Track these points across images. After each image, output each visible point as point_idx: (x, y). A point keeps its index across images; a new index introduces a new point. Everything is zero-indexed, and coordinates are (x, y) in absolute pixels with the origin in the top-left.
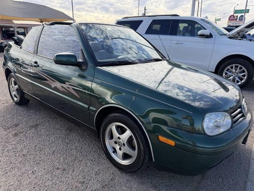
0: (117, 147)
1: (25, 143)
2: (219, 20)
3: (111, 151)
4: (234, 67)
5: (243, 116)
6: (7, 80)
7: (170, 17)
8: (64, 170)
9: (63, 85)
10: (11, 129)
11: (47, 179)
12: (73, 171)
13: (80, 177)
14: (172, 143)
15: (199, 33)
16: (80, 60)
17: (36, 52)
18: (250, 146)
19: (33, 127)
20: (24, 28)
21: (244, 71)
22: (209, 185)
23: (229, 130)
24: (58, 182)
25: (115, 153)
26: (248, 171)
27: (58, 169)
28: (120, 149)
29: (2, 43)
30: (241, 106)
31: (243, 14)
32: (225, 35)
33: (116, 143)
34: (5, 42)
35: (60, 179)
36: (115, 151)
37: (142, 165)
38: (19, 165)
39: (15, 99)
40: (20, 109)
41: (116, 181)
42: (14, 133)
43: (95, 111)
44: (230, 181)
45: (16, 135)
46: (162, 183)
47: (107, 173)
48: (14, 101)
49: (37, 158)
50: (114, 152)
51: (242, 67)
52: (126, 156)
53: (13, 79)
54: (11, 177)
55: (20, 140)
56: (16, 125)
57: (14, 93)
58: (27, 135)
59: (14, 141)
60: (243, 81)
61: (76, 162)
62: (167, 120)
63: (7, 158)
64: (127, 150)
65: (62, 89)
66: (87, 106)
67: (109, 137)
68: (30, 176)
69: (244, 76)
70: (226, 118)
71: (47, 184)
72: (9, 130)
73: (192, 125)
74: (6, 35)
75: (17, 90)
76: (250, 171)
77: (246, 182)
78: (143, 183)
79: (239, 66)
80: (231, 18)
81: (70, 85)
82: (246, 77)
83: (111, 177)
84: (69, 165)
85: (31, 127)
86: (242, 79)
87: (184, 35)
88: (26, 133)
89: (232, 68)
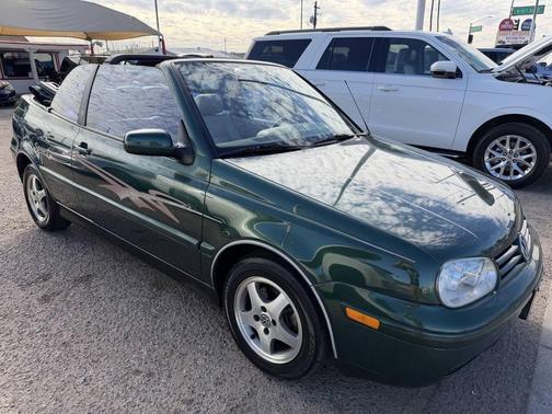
0: (261, 328)
1: (65, 317)
2: (479, 29)
3: (246, 334)
4: (508, 142)
5: (522, 260)
6: (21, 177)
7: (370, 31)
8: (150, 375)
9: (144, 196)
10: (34, 286)
11: (115, 396)
12: (170, 377)
13: (184, 389)
14: (373, 322)
15: (434, 67)
16: (180, 145)
17: (83, 122)
18: (538, 316)
19: (81, 280)
20: (50, 53)
21: (529, 151)
22: (449, 404)
23: (491, 293)
24: (138, 402)
25: (256, 339)
26: (532, 372)
27: (137, 372)
28: (266, 331)
29: (4, 87)
30: (518, 239)
31: (531, 17)
32: (490, 71)
33: (257, 318)
34: (10, 85)
35: (142, 395)
36: (255, 335)
37: (312, 365)
38: (55, 365)
39: (41, 219)
40: (52, 240)
41: (259, 396)
42: (40, 295)
43: (213, 253)
44: (493, 394)
45: (45, 299)
46: (352, 400)
47: (240, 381)
48: (38, 224)
49: (94, 349)
50: (253, 337)
51: (525, 140)
52: (277, 346)
53: (35, 177)
54: (41, 393)
55: (56, 310)
56: (46, 278)
57: (37, 206)
58: (68, 299)
59: (41, 312)
60: (526, 172)
61: (174, 357)
62: (363, 272)
63: (31, 351)
64: (280, 333)
65: (142, 204)
66: (195, 242)
67: (243, 305)
68: (80, 389)
69: (529, 160)
70: (485, 268)
71: (115, 406)
72: (30, 289)
73: (415, 282)
74: (10, 68)
75: (44, 199)
76: (537, 372)
77: (527, 396)
78: (314, 401)
79: (520, 139)
80: (504, 26)
81: (158, 196)
82: (533, 164)
83: (249, 390)
84: (161, 365)
85: (77, 281)
86: (524, 168)
87: (400, 71)
88: (66, 295)
89: (503, 142)
